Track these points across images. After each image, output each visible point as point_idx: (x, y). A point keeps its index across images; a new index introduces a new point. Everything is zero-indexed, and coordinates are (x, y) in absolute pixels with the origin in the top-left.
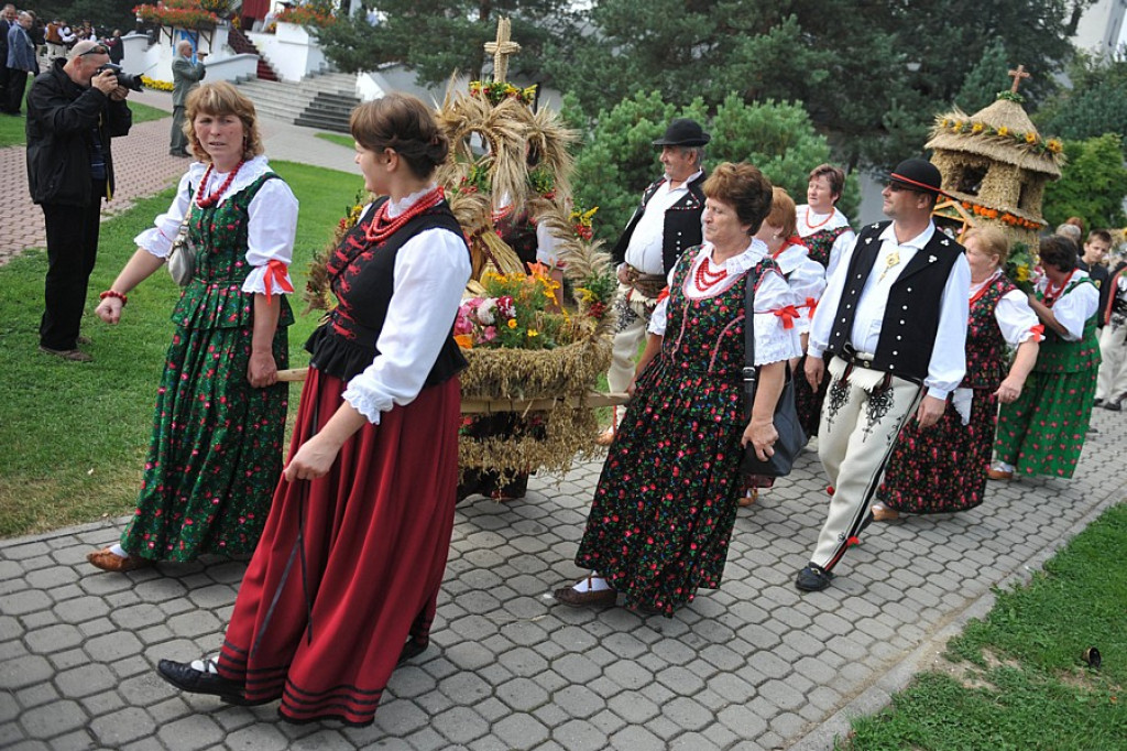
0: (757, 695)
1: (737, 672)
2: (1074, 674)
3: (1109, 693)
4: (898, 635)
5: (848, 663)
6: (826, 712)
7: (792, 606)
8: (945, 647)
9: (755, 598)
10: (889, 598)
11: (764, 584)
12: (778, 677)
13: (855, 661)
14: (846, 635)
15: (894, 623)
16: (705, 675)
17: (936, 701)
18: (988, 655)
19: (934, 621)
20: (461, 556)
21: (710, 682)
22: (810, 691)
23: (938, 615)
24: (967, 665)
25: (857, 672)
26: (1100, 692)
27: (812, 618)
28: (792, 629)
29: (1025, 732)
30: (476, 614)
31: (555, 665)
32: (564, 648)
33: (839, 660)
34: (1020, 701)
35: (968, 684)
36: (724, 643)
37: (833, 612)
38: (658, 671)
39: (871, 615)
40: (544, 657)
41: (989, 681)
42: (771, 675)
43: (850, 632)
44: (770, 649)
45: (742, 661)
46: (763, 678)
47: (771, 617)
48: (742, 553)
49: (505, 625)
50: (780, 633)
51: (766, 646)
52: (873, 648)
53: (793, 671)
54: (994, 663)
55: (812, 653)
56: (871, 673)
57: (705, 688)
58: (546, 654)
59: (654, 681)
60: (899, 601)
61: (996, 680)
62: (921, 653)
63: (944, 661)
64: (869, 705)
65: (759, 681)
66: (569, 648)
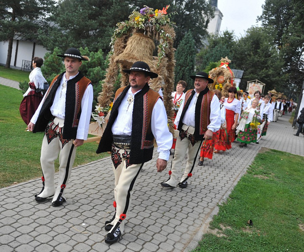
0: (159, 248)
1: (151, 242)
2: (246, 228)
3: (257, 233)
4: (195, 223)
5: (183, 234)
6: (181, 250)
7: (161, 218)
8: (209, 225)
9: (150, 216)
10: (189, 212)
11: (151, 212)
12: (164, 241)
13: (185, 233)
14: (180, 225)
15: (193, 219)
16: (142, 244)
17: (211, 242)
18: (222, 226)
19: (204, 217)
20: (50, 214)
21: (144, 246)
22: (174, 244)
23: (204, 215)
24: (217, 230)
25: (186, 236)
26: (254, 233)
27: (168, 221)
28: (164, 225)
29: (238, 248)
30: (61, 234)
31: (93, 247)
32: (94, 241)
33: (180, 233)
34: (234, 239)
35: (218, 235)
36: (144, 233)
37: (174, 218)
38: (127, 245)
39: (185, 218)
40: (89, 245)
41: (224, 234)
42: (162, 241)
43: (181, 224)
44: (159, 233)
45: (152, 238)
46: (159, 242)
47: (156, 222)
48: (141, 202)
49: (73, 236)
50: (160, 227)
51: (158, 232)
52: (189, 228)
53: (168, 239)
54: (224, 228)
55: (172, 232)
56: (190, 236)
57: (143, 248)
58: (89, 244)
59: (126, 248)
60: (192, 212)
61: (226, 234)
62: (203, 228)
63: (210, 229)
64: (193, 247)
65: (159, 243)
66: (96, 241)
